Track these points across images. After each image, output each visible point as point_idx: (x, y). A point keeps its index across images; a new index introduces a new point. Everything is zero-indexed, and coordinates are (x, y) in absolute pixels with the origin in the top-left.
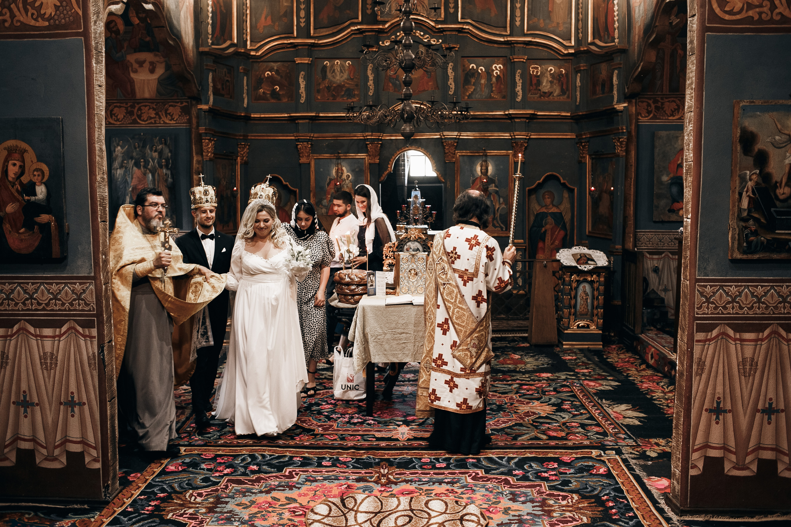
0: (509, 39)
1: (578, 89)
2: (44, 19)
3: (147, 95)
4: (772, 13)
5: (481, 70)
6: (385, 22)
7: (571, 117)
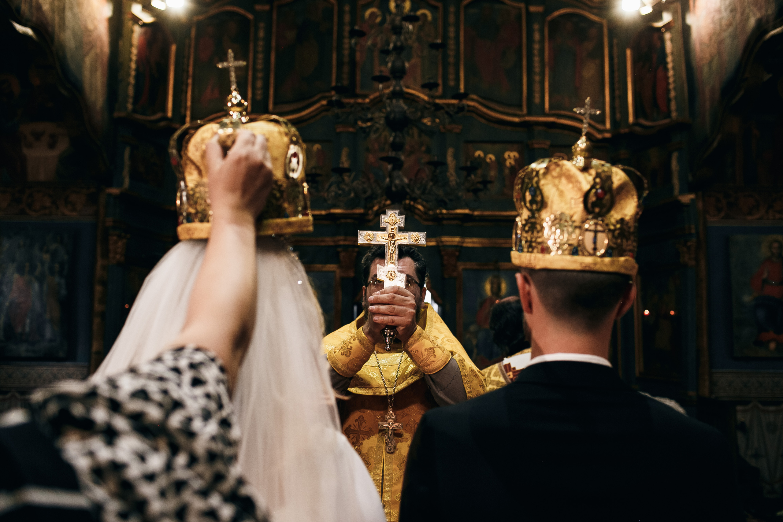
0: (527, 118)
3: (42, 177)
5: (490, 159)
6: (365, 96)
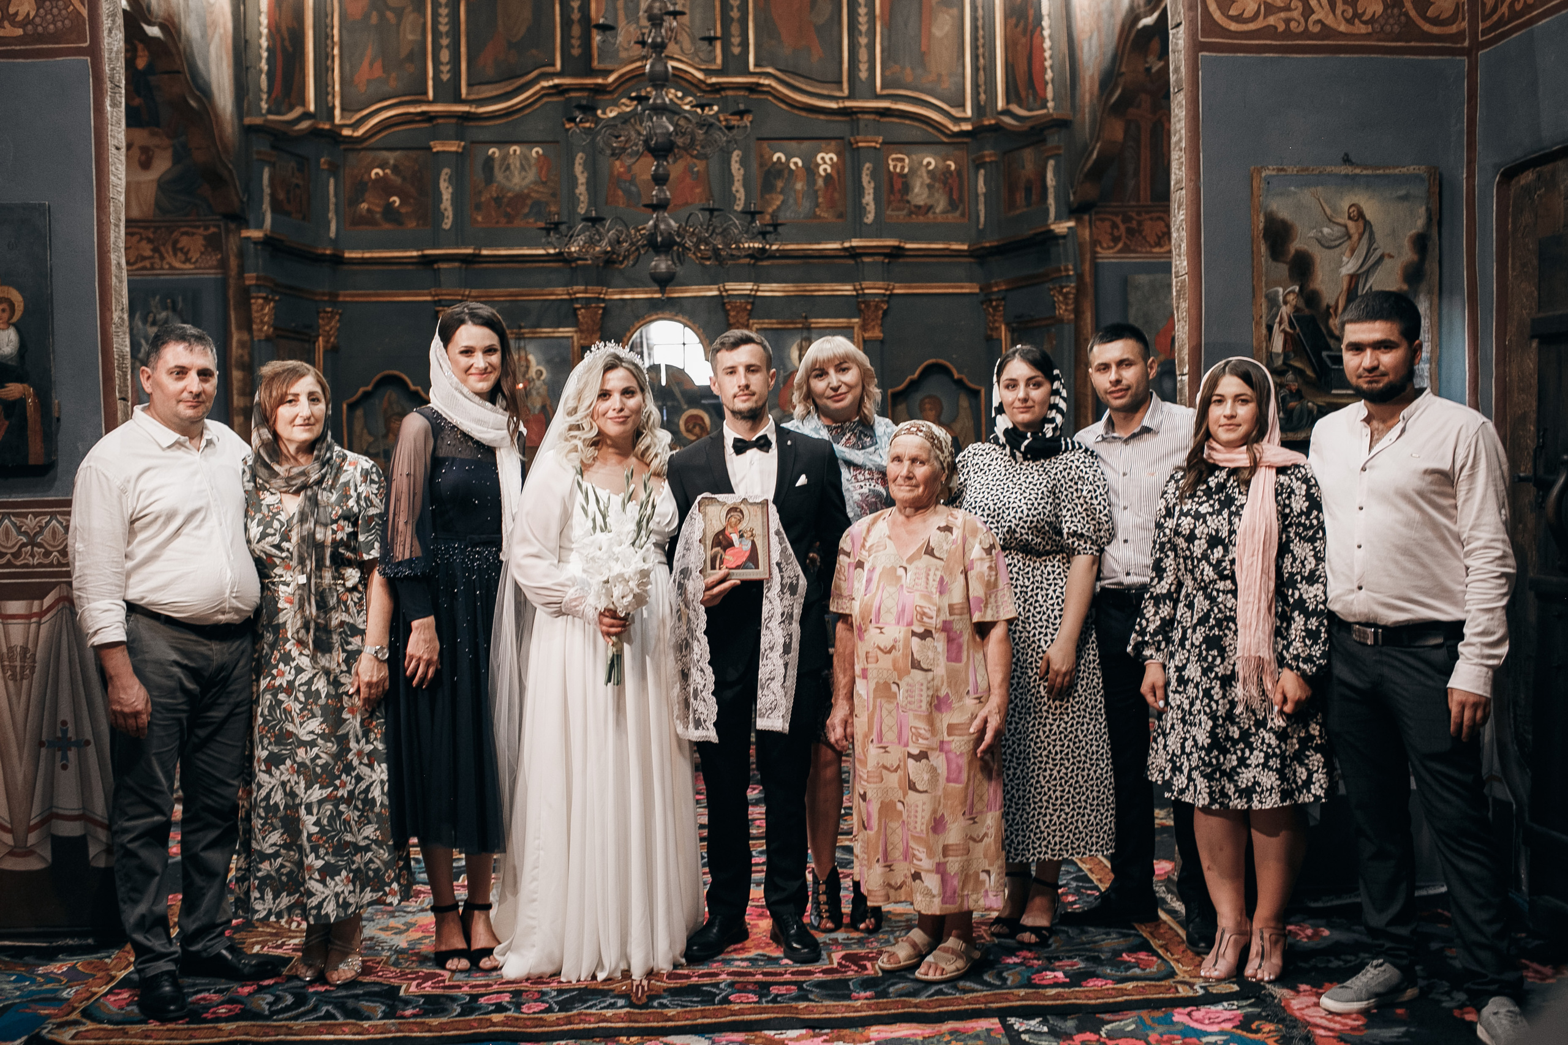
0: (848, 104)
1: (982, 199)
2: (13, 24)
4: (1306, 21)
5: (796, 164)
6: (607, 73)
7: (970, 253)
